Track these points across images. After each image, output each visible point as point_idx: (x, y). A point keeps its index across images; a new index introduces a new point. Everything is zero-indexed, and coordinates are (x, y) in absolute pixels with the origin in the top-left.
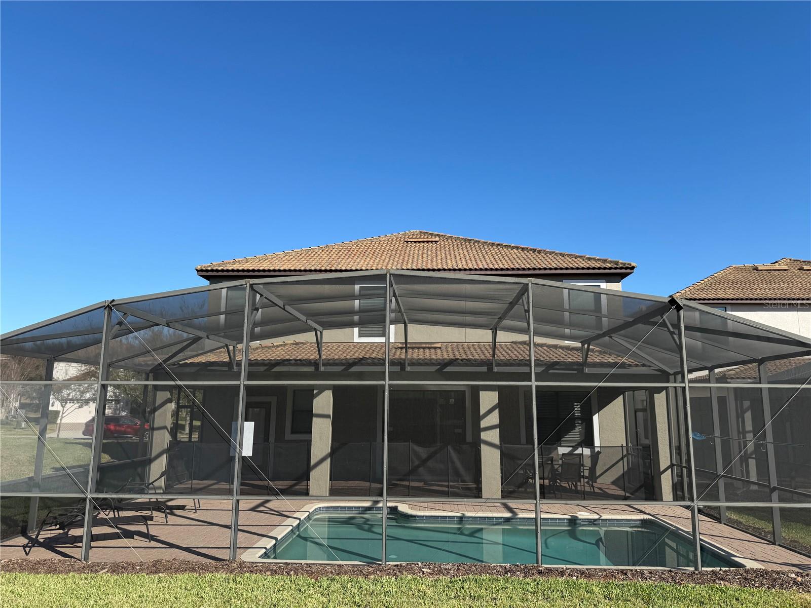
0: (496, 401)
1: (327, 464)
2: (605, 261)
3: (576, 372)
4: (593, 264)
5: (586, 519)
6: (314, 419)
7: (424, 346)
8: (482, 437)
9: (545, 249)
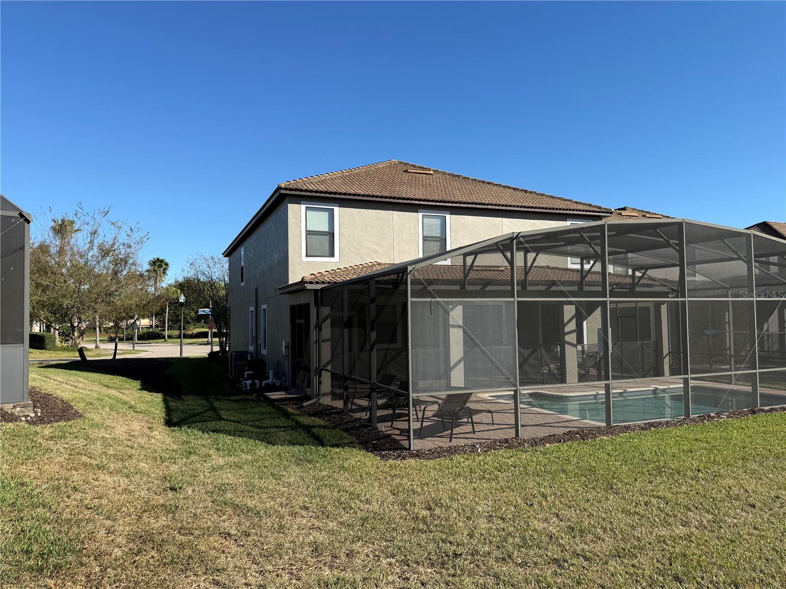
0: (574, 312)
1: (461, 366)
2: (590, 205)
3: (629, 290)
4: (580, 207)
6: (451, 329)
9: (535, 191)
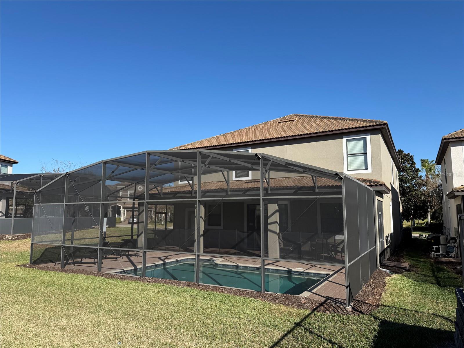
5: (297, 271)
7: (257, 181)
8: (268, 228)
9: (345, 117)
